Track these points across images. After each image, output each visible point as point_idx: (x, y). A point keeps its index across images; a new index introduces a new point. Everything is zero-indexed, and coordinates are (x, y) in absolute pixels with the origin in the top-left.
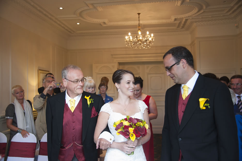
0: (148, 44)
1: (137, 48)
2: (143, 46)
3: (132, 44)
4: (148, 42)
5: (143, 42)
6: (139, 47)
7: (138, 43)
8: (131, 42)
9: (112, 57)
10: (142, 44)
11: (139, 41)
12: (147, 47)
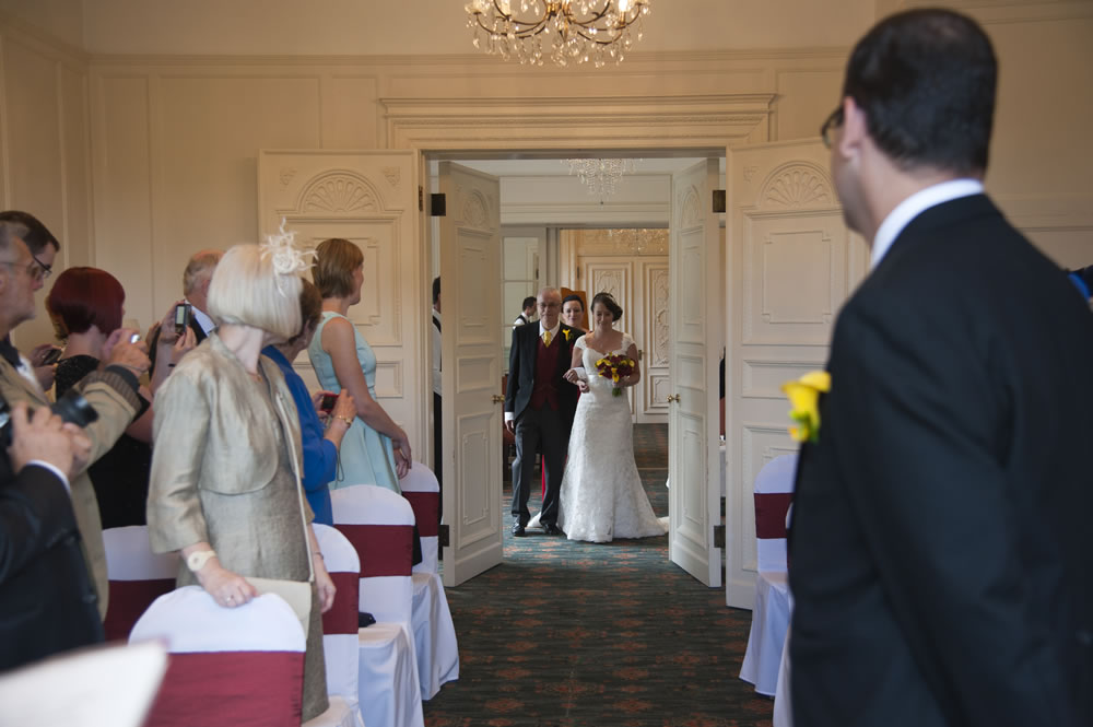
0: (611, 34)
1: (541, 64)
2: (576, 52)
3: (511, 36)
4: (608, 24)
5: (581, 24)
6: (555, 52)
7: (546, 30)
8: (507, 17)
9: (386, 117)
10: (570, 33)
11: (553, 14)
12: (604, 56)
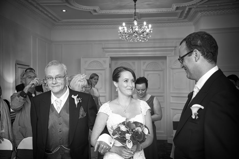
0: (145, 36)
1: (132, 41)
2: (139, 39)
3: (127, 36)
4: (145, 34)
5: (140, 34)
6: (135, 39)
7: (133, 35)
8: (126, 33)
9: (104, 51)
10: (138, 36)
11: (134, 32)
12: (144, 40)
